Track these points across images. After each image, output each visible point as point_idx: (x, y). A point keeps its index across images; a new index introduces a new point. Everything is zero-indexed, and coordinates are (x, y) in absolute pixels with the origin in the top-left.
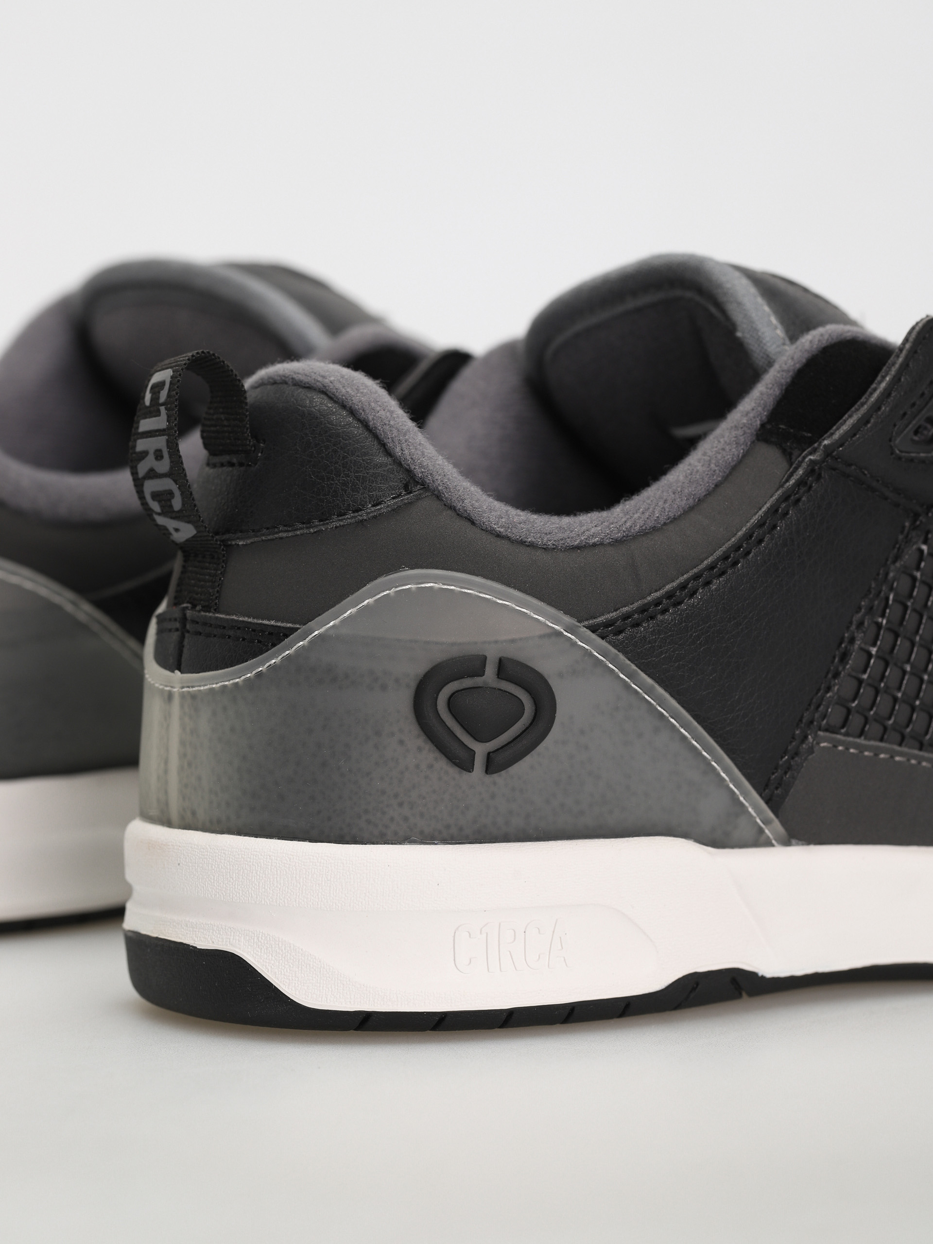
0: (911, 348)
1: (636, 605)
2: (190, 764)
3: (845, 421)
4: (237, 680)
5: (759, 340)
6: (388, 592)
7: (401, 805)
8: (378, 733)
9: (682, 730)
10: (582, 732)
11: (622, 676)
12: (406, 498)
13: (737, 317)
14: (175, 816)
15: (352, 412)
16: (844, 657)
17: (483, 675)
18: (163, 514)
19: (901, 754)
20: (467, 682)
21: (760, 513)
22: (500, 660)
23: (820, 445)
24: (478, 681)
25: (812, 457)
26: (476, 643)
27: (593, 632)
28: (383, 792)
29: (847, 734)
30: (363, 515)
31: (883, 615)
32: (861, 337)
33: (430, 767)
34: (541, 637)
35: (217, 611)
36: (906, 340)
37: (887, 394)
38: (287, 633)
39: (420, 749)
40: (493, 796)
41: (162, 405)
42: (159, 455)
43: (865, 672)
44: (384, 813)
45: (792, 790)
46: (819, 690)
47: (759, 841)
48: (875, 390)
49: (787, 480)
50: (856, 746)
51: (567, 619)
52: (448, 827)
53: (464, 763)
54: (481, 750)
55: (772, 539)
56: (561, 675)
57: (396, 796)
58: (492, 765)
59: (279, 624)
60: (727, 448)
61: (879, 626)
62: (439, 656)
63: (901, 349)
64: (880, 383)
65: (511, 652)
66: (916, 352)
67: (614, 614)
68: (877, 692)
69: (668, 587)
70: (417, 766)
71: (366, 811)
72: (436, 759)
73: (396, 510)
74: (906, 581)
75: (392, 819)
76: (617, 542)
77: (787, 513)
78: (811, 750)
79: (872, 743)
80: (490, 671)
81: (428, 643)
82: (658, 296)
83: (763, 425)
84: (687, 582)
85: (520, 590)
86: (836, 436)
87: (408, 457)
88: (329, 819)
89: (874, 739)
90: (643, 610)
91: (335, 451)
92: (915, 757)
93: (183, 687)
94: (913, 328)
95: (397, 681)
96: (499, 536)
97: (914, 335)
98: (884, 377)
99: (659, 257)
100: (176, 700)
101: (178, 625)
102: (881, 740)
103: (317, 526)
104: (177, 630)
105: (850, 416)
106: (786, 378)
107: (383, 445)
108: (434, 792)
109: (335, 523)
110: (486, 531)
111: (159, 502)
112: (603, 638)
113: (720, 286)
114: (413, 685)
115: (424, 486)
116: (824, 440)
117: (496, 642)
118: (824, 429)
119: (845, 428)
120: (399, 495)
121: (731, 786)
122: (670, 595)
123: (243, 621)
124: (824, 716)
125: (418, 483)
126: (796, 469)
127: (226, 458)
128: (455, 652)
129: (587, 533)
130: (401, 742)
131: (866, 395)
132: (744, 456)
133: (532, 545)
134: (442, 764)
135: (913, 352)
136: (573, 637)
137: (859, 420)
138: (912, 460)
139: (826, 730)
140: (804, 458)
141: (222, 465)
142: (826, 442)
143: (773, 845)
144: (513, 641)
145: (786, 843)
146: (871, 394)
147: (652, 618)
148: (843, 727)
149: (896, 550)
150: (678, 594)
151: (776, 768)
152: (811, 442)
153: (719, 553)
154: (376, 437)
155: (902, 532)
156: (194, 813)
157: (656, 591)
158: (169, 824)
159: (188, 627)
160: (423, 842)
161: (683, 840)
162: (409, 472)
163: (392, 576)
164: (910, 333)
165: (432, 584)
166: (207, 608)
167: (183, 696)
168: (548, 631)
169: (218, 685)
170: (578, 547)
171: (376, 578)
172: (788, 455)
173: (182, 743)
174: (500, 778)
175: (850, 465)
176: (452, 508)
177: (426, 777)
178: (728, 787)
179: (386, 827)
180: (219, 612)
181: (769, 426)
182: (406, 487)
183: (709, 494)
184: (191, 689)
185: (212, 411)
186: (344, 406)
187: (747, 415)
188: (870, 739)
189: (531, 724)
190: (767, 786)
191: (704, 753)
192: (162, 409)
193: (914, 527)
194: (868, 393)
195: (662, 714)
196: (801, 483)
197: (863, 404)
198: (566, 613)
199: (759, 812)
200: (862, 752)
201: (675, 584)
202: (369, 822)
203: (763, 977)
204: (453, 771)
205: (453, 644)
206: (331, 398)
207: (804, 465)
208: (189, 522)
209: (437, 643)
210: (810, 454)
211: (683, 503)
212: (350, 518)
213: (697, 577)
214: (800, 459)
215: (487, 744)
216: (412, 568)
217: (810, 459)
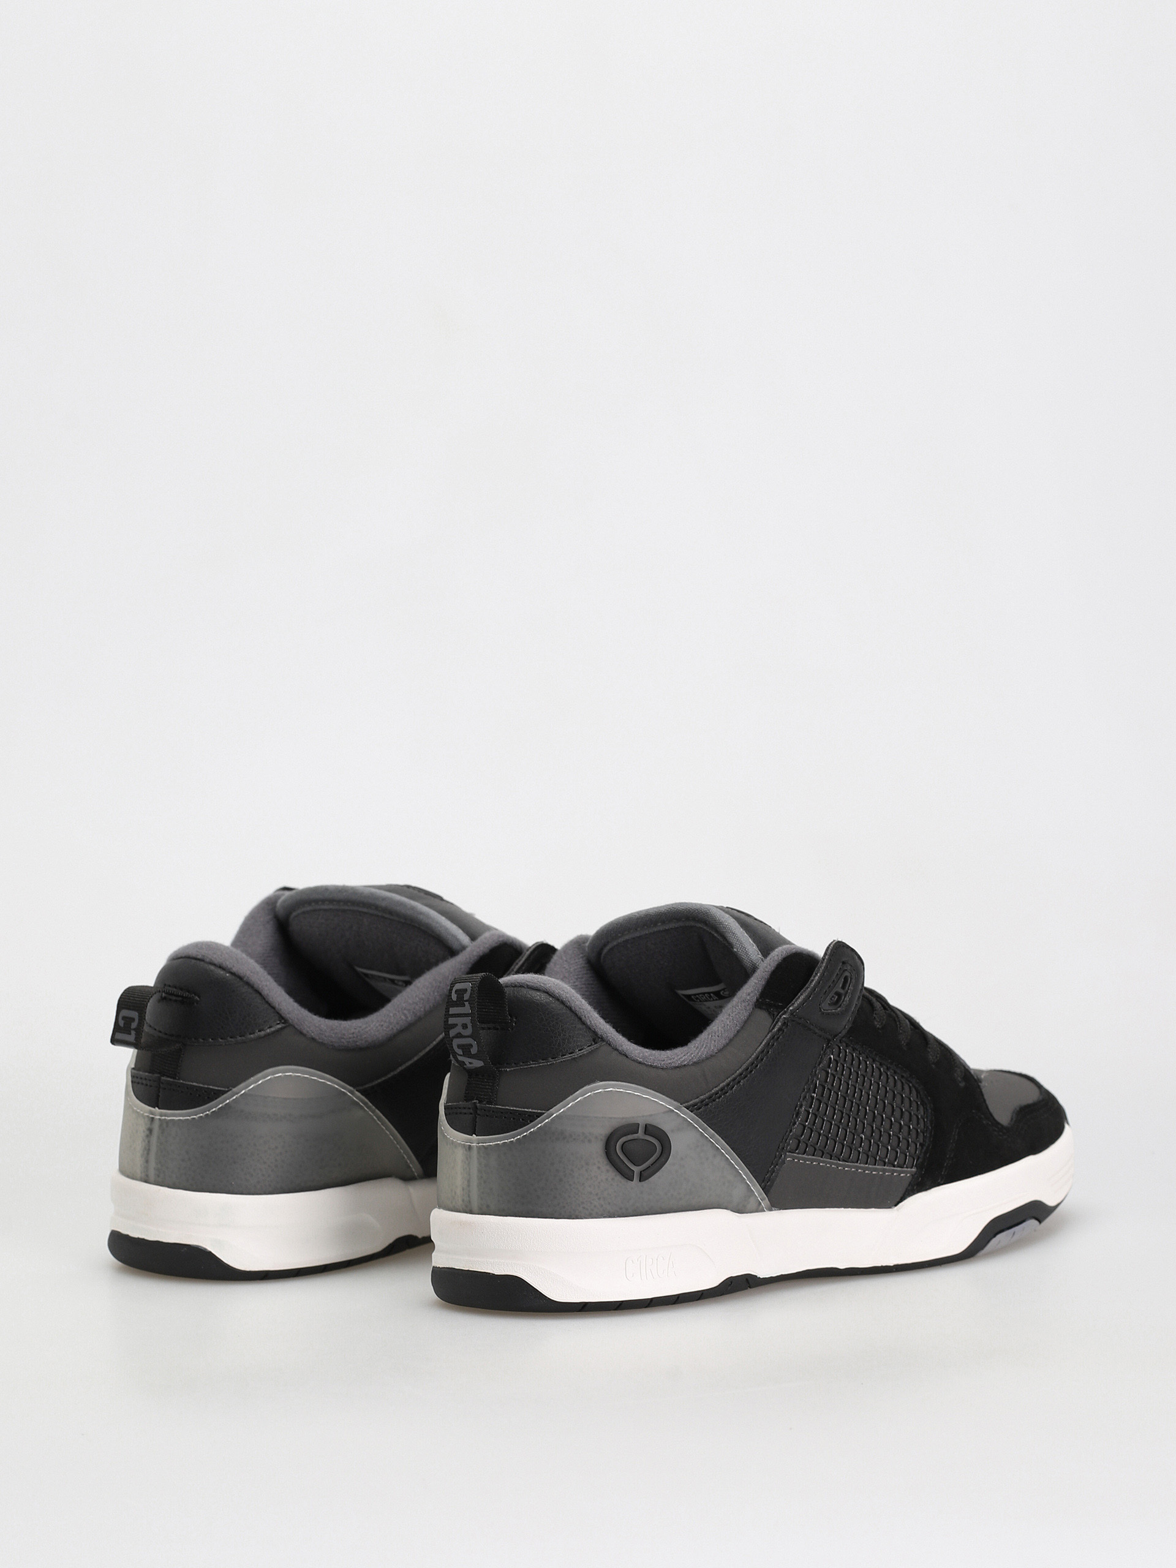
0: (829, 958)
1: (707, 1095)
2: (485, 1182)
3: (799, 997)
4: (512, 1139)
5: (747, 953)
6: (590, 1094)
7: (599, 1199)
8: (587, 1164)
9: (727, 1156)
10: (682, 1159)
11: (700, 1130)
12: (595, 1046)
13: (733, 940)
14: (475, 1208)
15: (563, 1003)
16: (798, 1114)
17: (637, 1133)
18: (464, 1055)
19: (823, 1162)
20: (630, 1137)
21: (762, 1045)
22: (646, 1125)
23: (788, 1009)
24: (635, 1136)
25: (784, 1016)
26: (633, 1117)
27: (688, 1109)
28: (591, 1193)
29: (798, 1154)
30: (575, 1055)
31: (814, 1093)
32: (799, 951)
33: (613, 1179)
34: (664, 1113)
35: (496, 1104)
36: (825, 954)
37: (818, 982)
38: (539, 1115)
39: (608, 1171)
40: (642, 1193)
41: (466, 1001)
42: (465, 1026)
43: (807, 1122)
44: (591, 1203)
45: (775, 1183)
46: (787, 1132)
47: (758, 1209)
48: (813, 980)
49: (773, 1028)
50: (803, 1159)
51: (676, 1103)
52: (621, 1209)
53: (628, 1176)
54: (636, 1170)
55: (767, 1058)
56: (672, 1131)
57: (597, 1194)
58: (643, 1177)
59: (534, 1111)
60: (742, 1012)
61: (813, 1098)
62: (616, 1124)
63: (823, 959)
64: (815, 977)
65: (650, 1121)
66: (831, 960)
67: (697, 1100)
68: (812, 1131)
69: (721, 1085)
70: (607, 1179)
71: (583, 1203)
72: (616, 1176)
73: (591, 1052)
74: (824, 1073)
75: (595, 1206)
76: (695, 1064)
77: (774, 1045)
78: (784, 1162)
79: (810, 1157)
80: (641, 1130)
81: (611, 1118)
82: (681, 924)
83: (757, 1000)
84: (730, 1082)
85: (653, 1090)
86: (796, 1005)
87: (594, 1025)
88: (564, 1207)
89: (811, 1155)
90: (710, 1097)
91: (557, 1023)
92: (829, 1163)
93: (478, 1144)
94: (828, 948)
95: (596, 1137)
96: (640, 1063)
97: (829, 951)
98: (816, 974)
99: (680, 904)
100: (475, 1153)
101: (471, 1111)
102: (813, 1155)
103: (551, 1061)
104: (471, 1114)
105: (801, 994)
106: (766, 975)
107: (580, 1019)
108: (615, 1192)
109: (561, 1059)
110: (634, 1060)
111: (462, 1049)
112: (692, 1112)
113: (721, 923)
114: (604, 1139)
115: (602, 1039)
116: (790, 1007)
117: (643, 1116)
118: (788, 1001)
119: (800, 1000)
120: (592, 1045)
121: (748, 1182)
122: (722, 1089)
123: (513, 1110)
124: (789, 1144)
125: (599, 1038)
126: (777, 1022)
127: (491, 1025)
128: (624, 1122)
129: (681, 1060)
130: (599, 1168)
131: (809, 983)
132: (750, 1016)
133: (656, 1067)
134: (619, 1178)
135: (830, 960)
136: (679, 1112)
137: (806, 996)
138: (829, 1014)
139: (790, 1152)
140: (780, 1017)
141: (489, 1029)
142: (791, 1008)
143: (765, 1211)
144: (651, 1115)
145: (771, 1210)
146: (811, 982)
147: (714, 1101)
148: (797, 1150)
149: (820, 1059)
150: (726, 1088)
151: (768, 1172)
152: (783, 1008)
153: (744, 1067)
154: (576, 1015)
155: (823, 1050)
156: (488, 1206)
157: (716, 1087)
158: (471, 1212)
159: (478, 1112)
160: (610, 1217)
161: (726, 1210)
162: (595, 1033)
163: (592, 1086)
164: (827, 950)
165: (611, 1089)
166: (490, 1103)
167: (479, 1148)
168: (667, 1109)
169: (502, 1142)
170: (677, 1067)
171: (583, 1087)
172: (773, 1017)
173: (479, 1171)
174: (645, 1184)
175: (801, 1018)
176: (617, 1050)
177: (611, 1185)
178: (746, 1182)
179: (592, 1210)
180: (497, 1105)
181: (760, 1000)
182: (594, 1041)
183: (735, 1036)
184: (484, 1144)
185: (480, 1001)
186: (558, 1000)
187: (749, 995)
188: (808, 1155)
189: (660, 1156)
190: (763, 1181)
191: (736, 1166)
192: (467, 1004)
193: (828, 1047)
194: (809, 982)
195: (718, 1148)
196: (780, 1030)
197: (807, 988)
198: (675, 1100)
199: (760, 1194)
200: (805, 1162)
201: (724, 1084)
202: (584, 1208)
203: (759, 1278)
204: (624, 1181)
205: (623, 1118)
206: (550, 995)
207: (781, 1020)
208: (480, 1060)
209: (615, 1118)
210: (783, 1014)
211: (724, 1042)
212: (568, 1057)
213: (734, 1079)
214: (778, 1017)
215: (640, 1167)
216: (601, 1081)
217: (784, 1018)
